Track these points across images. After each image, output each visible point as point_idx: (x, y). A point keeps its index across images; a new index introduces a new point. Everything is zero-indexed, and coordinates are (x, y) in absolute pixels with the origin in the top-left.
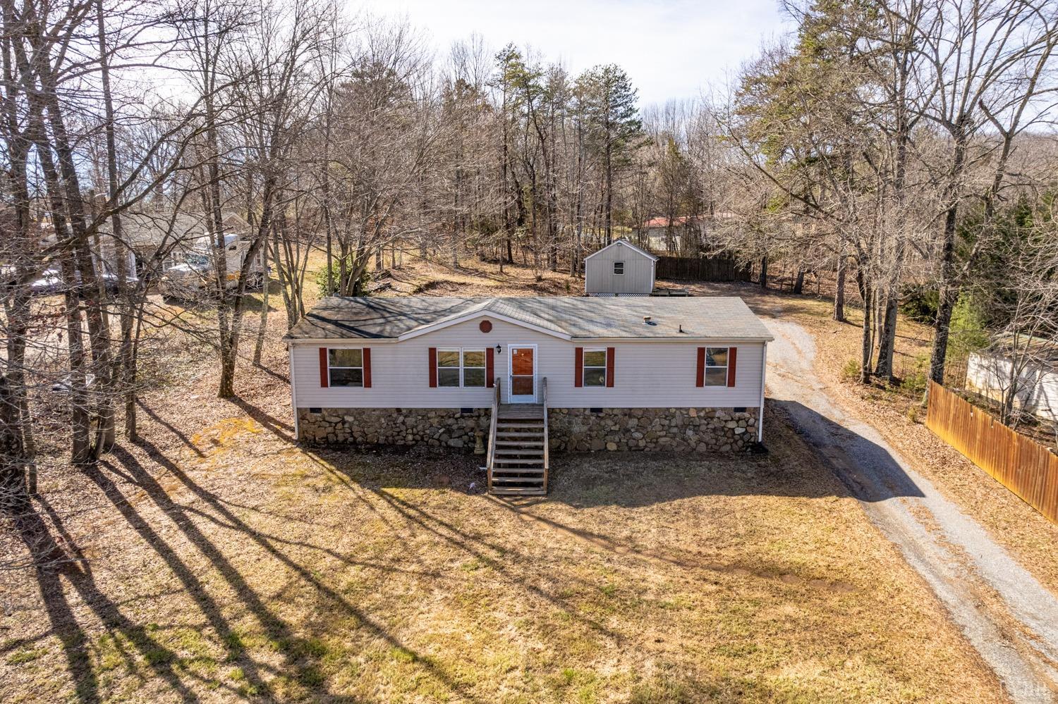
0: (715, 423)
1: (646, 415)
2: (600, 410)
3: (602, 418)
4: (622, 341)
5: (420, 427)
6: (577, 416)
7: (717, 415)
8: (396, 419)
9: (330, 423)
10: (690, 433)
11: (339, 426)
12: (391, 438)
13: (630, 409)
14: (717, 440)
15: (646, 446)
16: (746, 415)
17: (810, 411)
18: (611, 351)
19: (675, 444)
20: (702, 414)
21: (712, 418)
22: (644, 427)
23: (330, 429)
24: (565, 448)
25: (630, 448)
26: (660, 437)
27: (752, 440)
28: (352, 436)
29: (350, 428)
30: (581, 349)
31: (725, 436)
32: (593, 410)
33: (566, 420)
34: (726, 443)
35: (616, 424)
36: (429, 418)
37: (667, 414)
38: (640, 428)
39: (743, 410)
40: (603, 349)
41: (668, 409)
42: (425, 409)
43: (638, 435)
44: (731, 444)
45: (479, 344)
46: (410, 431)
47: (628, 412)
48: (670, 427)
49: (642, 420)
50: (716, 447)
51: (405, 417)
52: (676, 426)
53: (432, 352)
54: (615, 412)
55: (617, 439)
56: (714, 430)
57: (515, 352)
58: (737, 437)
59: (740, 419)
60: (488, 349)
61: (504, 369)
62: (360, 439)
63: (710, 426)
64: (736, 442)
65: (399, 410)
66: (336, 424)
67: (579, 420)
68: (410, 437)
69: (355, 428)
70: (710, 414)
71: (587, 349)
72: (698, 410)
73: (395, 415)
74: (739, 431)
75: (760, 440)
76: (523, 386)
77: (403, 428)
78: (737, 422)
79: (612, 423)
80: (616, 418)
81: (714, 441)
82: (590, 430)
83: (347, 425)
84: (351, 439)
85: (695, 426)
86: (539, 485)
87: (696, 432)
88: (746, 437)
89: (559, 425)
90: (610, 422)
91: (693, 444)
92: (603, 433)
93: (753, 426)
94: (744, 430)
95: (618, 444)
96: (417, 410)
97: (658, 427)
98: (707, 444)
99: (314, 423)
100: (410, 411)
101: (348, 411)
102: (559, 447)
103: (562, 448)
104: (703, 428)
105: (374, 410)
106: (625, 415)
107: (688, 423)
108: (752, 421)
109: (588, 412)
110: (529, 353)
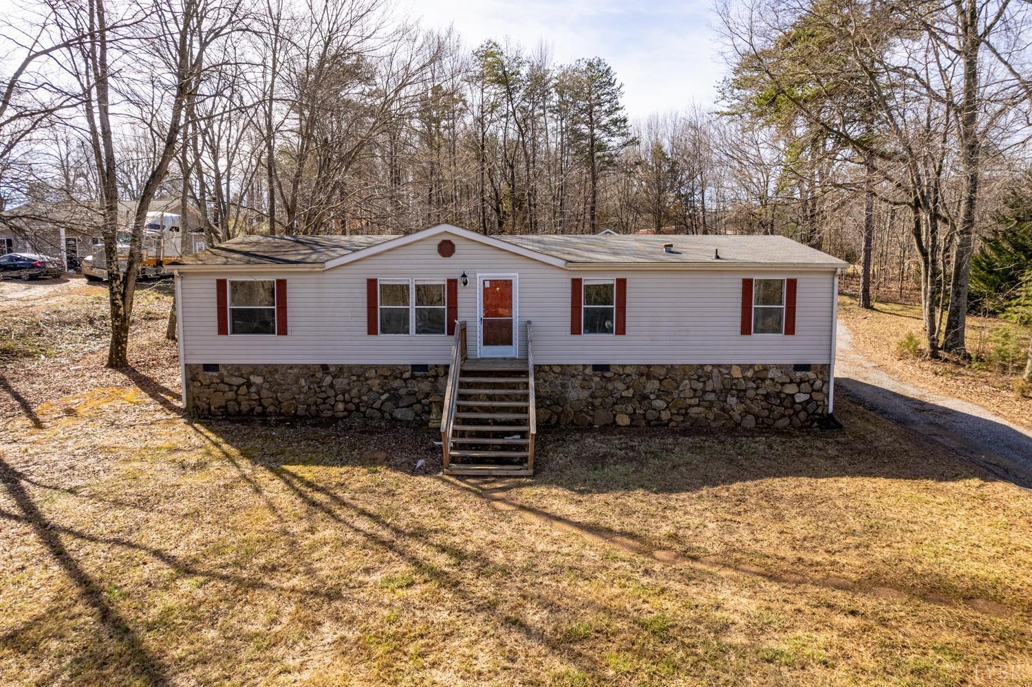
0: (767, 387)
1: (670, 375)
2: (606, 368)
3: (609, 379)
4: (638, 269)
5: (354, 392)
6: (574, 376)
7: (771, 375)
8: (322, 380)
9: (230, 385)
10: (732, 400)
11: (243, 390)
12: (314, 408)
13: (649, 366)
14: (770, 411)
15: (670, 420)
16: (811, 375)
18: (622, 283)
19: (711, 416)
20: (749, 374)
21: (763, 380)
22: (668, 393)
23: (230, 395)
24: (558, 422)
25: (648, 423)
26: (690, 406)
27: (820, 411)
28: (261, 405)
29: (258, 393)
30: (579, 281)
31: (781, 404)
32: (596, 368)
33: (558, 382)
34: (783, 416)
35: (628, 388)
36: (367, 379)
37: (700, 373)
38: (662, 393)
39: (806, 367)
40: (610, 279)
41: (702, 366)
42: (362, 366)
43: (659, 404)
44: (790, 416)
45: (436, 273)
46: (340, 397)
47: (645, 370)
48: (704, 392)
49: (665, 383)
50: (770, 422)
51: (334, 377)
52: (713, 391)
53: (372, 283)
54: (627, 371)
55: (630, 409)
56: (767, 396)
57: (488, 285)
58: (798, 407)
59: (802, 381)
60: (450, 281)
61: (471, 309)
62: (271, 409)
63: (761, 391)
64: (796, 413)
65: (325, 368)
66: (239, 386)
67: (577, 383)
68: (341, 406)
69: (265, 393)
70: (760, 374)
71: (589, 280)
72: (744, 368)
73: (319, 375)
74: (801, 398)
75: (831, 410)
76: (498, 332)
77: (331, 393)
78: (799, 385)
79: (624, 387)
80: (628, 380)
81: (766, 413)
82: (593, 396)
83: (253, 389)
84: (259, 409)
85: (739, 391)
87: (741, 399)
88: (811, 407)
89: (548, 389)
90: (620, 385)
91: (737, 417)
92: (610, 400)
93: (820, 390)
94: (807, 397)
95: (632, 416)
96: (350, 367)
97: (689, 393)
98: (757, 417)
99: (209, 386)
100: (341, 369)
101: (255, 369)
102: (549, 421)
103: (553, 422)
104: (751, 393)
105: (291, 367)
106: (642, 375)
107: (730, 387)
108: (818, 383)
109: (589, 371)
110: (508, 284)
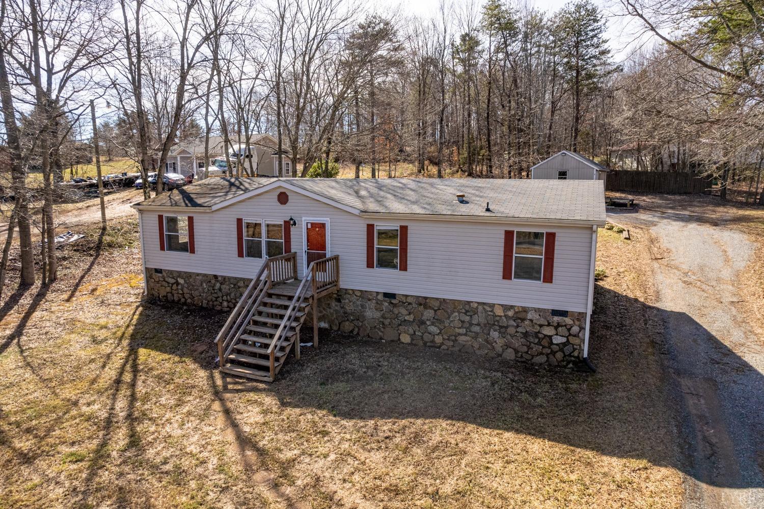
0: (526, 326)
1: (443, 306)
2: (393, 296)
3: (395, 305)
4: (414, 218)
5: (233, 295)
6: (369, 300)
7: (529, 316)
8: (215, 285)
9: (168, 283)
10: (495, 335)
11: (175, 287)
12: (211, 303)
13: (426, 298)
14: (529, 348)
15: (442, 344)
16: (568, 321)
17: (698, 326)
18: (404, 229)
19: (476, 345)
20: (510, 313)
21: (523, 320)
22: (440, 321)
23: (168, 289)
24: (358, 334)
25: (425, 343)
26: (459, 334)
27: (576, 354)
28: (184, 297)
29: (182, 290)
30: (372, 226)
31: (539, 343)
32: (386, 295)
33: (359, 303)
34: (542, 353)
35: (410, 314)
36: (239, 287)
37: (468, 308)
38: (436, 321)
39: (564, 314)
40: (394, 226)
41: (469, 303)
42: (236, 278)
43: (433, 329)
44: (547, 355)
45: (277, 215)
46: (225, 298)
47: (423, 302)
48: (471, 324)
49: (439, 312)
50: (528, 357)
51: (221, 284)
52: (478, 325)
53: (239, 221)
54: (409, 300)
55: (411, 331)
56: (526, 335)
57: (309, 226)
58: (555, 348)
59: (559, 325)
60: (285, 222)
61: (299, 243)
62: (189, 301)
63: (520, 330)
64: (554, 353)
65: (216, 277)
66: (173, 284)
67: (373, 304)
68: (225, 304)
69: (186, 290)
70: (521, 315)
71: (380, 226)
72: (507, 308)
73: (213, 281)
74: (558, 340)
75: (585, 355)
77: (220, 294)
78: (556, 328)
79: (406, 312)
80: (410, 307)
81: (525, 349)
82: (383, 317)
83: (180, 287)
84: (183, 300)
85: (501, 327)
86: (266, 369)
87: (503, 334)
88: (568, 349)
89: (352, 308)
90: (403, 311)
91: (498, 348)
92: (396, 322)
93: (576, 336)
94: (564, 340)
95: (413, 336)
96: (229, 278)
97: (457, 323)
98: (516, 351)
99: (158, 282)
100: (224, 278)
101: (180, 274)
102: (352, 332)
103: (355, 333)
104: (511, 330)
105: (198, 275)
106: (421, 304)
107: (493, 322)
108: (575, 329)
109: (380, 297)
110: (323, 226)
